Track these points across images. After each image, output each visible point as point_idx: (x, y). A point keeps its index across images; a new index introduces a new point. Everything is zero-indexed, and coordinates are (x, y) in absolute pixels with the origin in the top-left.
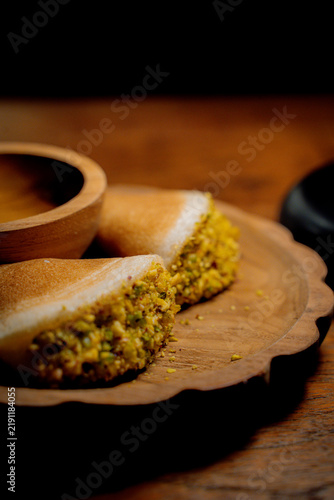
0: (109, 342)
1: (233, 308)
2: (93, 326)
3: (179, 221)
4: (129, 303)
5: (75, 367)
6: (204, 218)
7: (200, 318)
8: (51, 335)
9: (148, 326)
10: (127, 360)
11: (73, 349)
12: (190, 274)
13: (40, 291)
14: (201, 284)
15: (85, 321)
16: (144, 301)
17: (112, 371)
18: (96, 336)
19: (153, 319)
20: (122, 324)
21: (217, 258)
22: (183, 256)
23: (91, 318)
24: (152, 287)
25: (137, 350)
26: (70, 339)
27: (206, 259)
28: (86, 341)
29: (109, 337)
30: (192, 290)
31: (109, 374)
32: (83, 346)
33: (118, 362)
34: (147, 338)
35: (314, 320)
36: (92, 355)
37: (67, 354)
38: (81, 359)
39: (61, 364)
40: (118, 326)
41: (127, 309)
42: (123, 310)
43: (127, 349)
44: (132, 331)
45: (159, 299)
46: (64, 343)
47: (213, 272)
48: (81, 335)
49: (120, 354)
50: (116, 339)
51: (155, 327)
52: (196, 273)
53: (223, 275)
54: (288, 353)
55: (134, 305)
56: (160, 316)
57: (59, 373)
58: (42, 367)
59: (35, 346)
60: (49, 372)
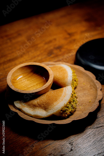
1: (81, 89)
8: (64, 109)
9: (75, 101)
11: (68, 110)
15: (68, 105)
18: (70, 106)
20: (72, 102)
36: (70, 110)
38: (69, 112)
42: (72, 100)
44: (74, 103)
48: (68, 107)
50: (72, 106)
55: (73, 98)
56: (76, 98)
57: (67, 115)
58: (64, 115)
59: (62, 112)
60: (65, 116)
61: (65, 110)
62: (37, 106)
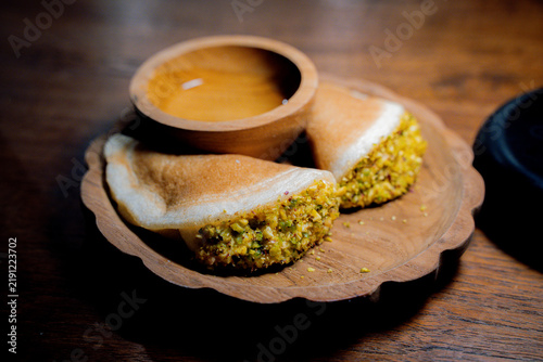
0: (259, 242)
1: (394, 218)
2: (248, 228)
3: (362, 138)
4: (283, 213)
5: (226, 258)
6: (385, 139)
7: (362, 223)
8: (212, 230)
9: (297, 232)
10: (271, 258)
11: (227, 243)
12: (361, 185)
13: (221, 188)
14: (371, 194)
15: (241, 224)
16: (299, 211)
17: (258, 264)
18: (249, 235)
19: (303, 227)
20: (273, 229)
21: (393, 171)
22: (356, 170)
23: (245, 222)
24: (309, 200)
25: (282, 250)
26: (226, 236)
27: (381, 172)
28: (238, 239)
29: (260, 238)
30: (361, 197)
31: (255, 266)
32: (236, 243)
33: (263, 259)
34: (294, 242)
35: (440, 251)
36: (242, 250)
37: (222, 247)
38: (231, 253)
39: (216, 253)
40: (269, 231)
41: (280, 217)
42: (275, 219)
43: (272, 249)
44: (282, 235)
45: (315, 211)
46: (221, 238)
47: (387, 184)
48: (235, 234)
49: (267, 252)
50: (265, 240)
51: (303, 233)
52: (367, 184)
53: (395, 187)
54: (399, 280)
55: (287, 214)
56: (311, 225)
57: (213, 260)
58: (202, 253)
59: (199, 236)
60: (206, 258)
61: (214, 238)
62: (156, 181)
